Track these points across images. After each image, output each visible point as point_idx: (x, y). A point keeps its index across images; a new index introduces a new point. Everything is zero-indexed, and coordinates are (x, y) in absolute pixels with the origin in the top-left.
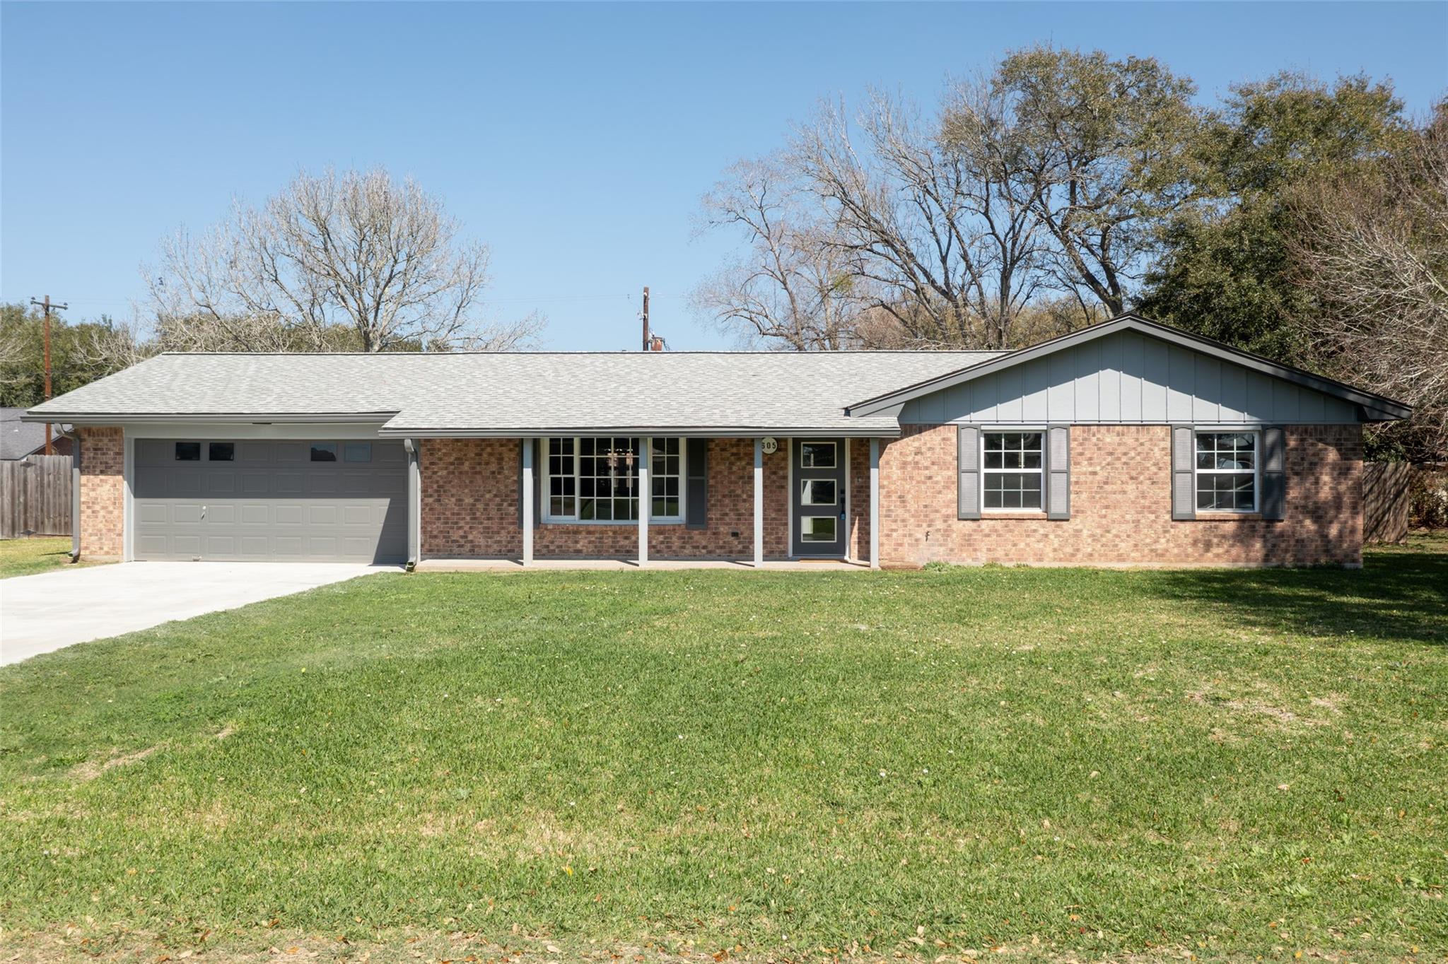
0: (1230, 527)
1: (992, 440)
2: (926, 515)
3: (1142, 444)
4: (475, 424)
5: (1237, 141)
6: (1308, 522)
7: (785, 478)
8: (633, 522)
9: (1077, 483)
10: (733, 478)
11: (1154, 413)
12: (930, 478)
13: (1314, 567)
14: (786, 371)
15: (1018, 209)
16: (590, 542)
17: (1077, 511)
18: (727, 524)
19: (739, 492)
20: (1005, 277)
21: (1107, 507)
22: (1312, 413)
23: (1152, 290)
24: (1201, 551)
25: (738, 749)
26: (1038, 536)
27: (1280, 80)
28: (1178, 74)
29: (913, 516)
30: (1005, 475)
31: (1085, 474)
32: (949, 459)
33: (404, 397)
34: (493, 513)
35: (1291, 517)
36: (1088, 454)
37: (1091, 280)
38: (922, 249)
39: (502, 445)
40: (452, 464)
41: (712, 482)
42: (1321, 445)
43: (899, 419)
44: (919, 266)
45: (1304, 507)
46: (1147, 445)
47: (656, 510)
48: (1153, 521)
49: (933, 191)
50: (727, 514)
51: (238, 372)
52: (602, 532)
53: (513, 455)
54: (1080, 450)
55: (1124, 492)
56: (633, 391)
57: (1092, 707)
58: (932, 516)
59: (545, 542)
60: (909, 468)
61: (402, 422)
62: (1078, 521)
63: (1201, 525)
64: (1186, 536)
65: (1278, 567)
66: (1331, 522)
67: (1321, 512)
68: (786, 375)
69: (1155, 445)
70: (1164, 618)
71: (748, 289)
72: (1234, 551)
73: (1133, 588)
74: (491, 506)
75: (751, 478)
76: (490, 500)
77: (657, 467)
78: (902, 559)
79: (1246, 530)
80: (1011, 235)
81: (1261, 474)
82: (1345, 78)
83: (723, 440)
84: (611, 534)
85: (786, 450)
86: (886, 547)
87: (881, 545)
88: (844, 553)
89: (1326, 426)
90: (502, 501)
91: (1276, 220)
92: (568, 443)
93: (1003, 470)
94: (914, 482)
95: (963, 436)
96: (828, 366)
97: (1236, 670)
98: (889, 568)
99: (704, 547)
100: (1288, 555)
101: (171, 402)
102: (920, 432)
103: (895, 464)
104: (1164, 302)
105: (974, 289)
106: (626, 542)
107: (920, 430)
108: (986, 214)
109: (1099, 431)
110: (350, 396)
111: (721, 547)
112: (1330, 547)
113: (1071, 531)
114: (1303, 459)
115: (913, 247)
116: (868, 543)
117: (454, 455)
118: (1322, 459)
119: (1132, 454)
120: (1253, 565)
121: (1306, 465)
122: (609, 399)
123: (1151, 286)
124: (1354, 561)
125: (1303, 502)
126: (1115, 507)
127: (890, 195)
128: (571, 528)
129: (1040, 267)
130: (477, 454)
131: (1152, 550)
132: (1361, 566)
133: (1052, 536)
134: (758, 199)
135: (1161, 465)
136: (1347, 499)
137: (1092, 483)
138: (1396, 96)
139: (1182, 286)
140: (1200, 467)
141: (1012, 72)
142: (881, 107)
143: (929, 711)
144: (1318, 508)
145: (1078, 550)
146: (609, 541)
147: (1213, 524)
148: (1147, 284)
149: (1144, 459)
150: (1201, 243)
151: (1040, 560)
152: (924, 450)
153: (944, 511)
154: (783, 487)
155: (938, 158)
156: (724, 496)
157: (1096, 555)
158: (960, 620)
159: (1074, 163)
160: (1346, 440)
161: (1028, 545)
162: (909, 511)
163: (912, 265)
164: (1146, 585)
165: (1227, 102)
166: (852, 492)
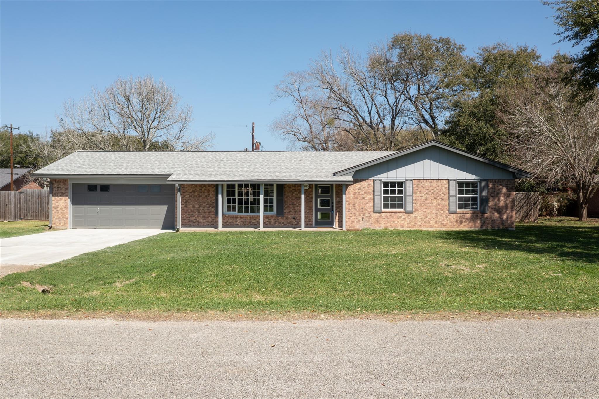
0: (469, 216)
1: (386, 185)
2: (362, 211)
3: (438, 186)
4: (201, 178)
5: (480, 70)
6: (496, 214)
7: (312, 198)
8: (258, 214)
9: (416, 200)
10: (293, 198)
11: (442, 176)
12: (364, 198)
13: (498, 230)
14: (312, 159)
15: (398, 94)
16: (241, 221)
17: (416, 210)
18: (291, 215)
19: (295, 203)
20: (393, 121)
21: (426, 208)
22: (498, 175)
23: (447, 127)
24: (459, 224)
25: (307, 278)
26: (402, 219)
27: (497, 46)
28: (459, 43)
29: (358, 212)
30: (391, 197)
31: (418, 196)
32: (371, 191)
33: (173, 168)
34: (206, 211)
35: (490, 212)
36: (419, 190)
37: (426, 122)
38: (361, 109)
39: (209, 186)
40: (191, 193)
41: (285, 199)
42: (500, 187)
43: (353, 177)
44: (360, 115)
45: (495, 208)
46: (440, 186)
47: (265, 210)
48: (442, 213)
49: (366, 87)
50: (291, 211)
51: (108, 158)
52: (246, 218)
53: (213, 190)
54: (417, 188)
55: (432, 203)
56: (257, 167)
57: (411, 267)
58: (365, 212)
59: (225, 221)
60: (356, 195)
61: (174, 178)
62: (416, 213)
63: (459, 215)
64: (454, 219)
65: (486, 229)
66: (504, 214)
67: (501, 210)
68: (312, 161)
69: (443, 186)
70: (440, 245)
71: (293, 123)
72: (470, 224)
73: (433, 236)
74: (205, 208)
75: (300, 198)
76: (205, 206)
77: (266, 194)
78: (354, 227)
79: (475, 217)
80: (395, 104)
81: (480, 197)
82: (519, 46)
83: (289, 184)
84: (249, 218)
85: (312, 188)
86: (348, 223)
87: (347, 222)
88: (333, 225)
89: (502, 180)
90: (209, 206)
91: (492, 102)
92: (233, 186)
93: (390, 195)
94: (358, 200)
95: (375, 183)
96: (327, 157)
97: (457, 258)
98: (349, 230)
99: (283, 223)
100: (489, 225)
101: (86, 170)
102: (360, 182)
103: (351, 193)
104: (451, 131)
105: (381, 124)
106: (255, 221)
107: (360, 181)
108: (385, 96)
109: (423, 182)
110: (153, 168)
111: (289, 223)
112: (504, 222)
113: (413, 217)
114: (494, 191)
115: (358, 108)
116: (342, 221)
117: (192, 190)
118: (501, 191)
119: (435, 190)
120: (477, 229)
121: (495, 194)
122: (248, 169)
123: (447, 125)
124: (512, 227)
125: (494, 207)
126: (429, 208)
127: (349, 88)
128: (234, 216)
129: (407, 116)
130: (200, 189)
131: (442, 224)
132: (515, 229)
133: (407, 219)
134: (297, 87)
135: (445, 193)
136: (509, 206)
137: (421, 200)
138: (538, 53)
139: (457, 125)
140: (459, 194)
141: (396, 42)
142: (346, 54)
143: (362, 269)
144: (500, 209)
145: (416, 224)
146: (248, 221)
147: (463, 214)
148: (445, 124)
149: (439, 191)
150: (465, 110)
151: (403, 227)
152: (361, 188)
153: (369, 210)
154: (311, 201)
155: (367, 74)
156: (290, 204)
157: (422, 225)
158: (373, 245)
159: (419, 77)
160: (509, 185)
161: (398, 222)
162: (356, 210)
163: (358, 115)
164: (437, 235)
165: (478, 54)
166: (336, 203)
